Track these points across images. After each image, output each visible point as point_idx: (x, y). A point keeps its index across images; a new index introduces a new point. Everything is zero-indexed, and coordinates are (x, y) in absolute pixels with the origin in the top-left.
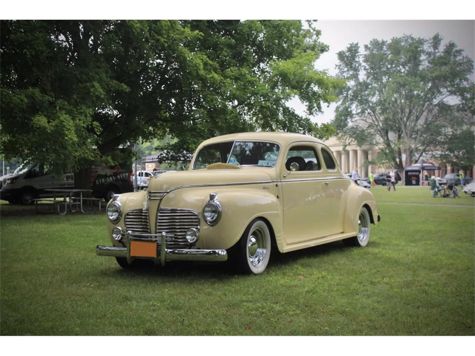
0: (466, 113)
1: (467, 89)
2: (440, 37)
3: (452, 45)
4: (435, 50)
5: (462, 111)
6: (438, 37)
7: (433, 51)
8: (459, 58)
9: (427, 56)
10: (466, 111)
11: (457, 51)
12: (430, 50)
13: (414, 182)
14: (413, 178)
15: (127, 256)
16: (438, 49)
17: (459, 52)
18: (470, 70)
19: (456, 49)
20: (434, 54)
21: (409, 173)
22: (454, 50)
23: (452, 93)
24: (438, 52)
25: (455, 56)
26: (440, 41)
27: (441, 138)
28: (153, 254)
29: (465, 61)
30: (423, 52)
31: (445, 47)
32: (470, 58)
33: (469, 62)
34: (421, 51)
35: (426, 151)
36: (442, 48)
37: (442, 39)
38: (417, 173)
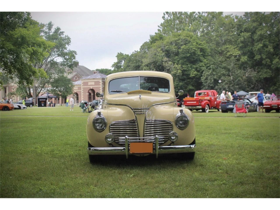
0: (65, 67)
1: (68, 54)
2: (52, 24)
3: (58, 29)
4: (49, 31)
5: (63, 65)
6: (51, 24)
7: (48, 31)
8: (62, 36)
9: (45, 34)
10: (65, 65)
11: (61, 32)
12: (46, 31)
13: (43, 105)
14: (42, 102)
15: (127, 153)
16: (51, 30)
17: (62, 33)
18: (68, 43)
19: (60, 31)
20: (49, 32)
21: (40, 100)
22: (59, 32)
23: (59, 55)
24: (51, 32)
25: (60, 35)
26: (52, 26)
27: (52, 80)
28: (151, 151)
29: (66, 38)
30: (43, 31)
31: (55, 30)
32: (69, 37)
33: (69, 39)
34: (41, 31)
35: (44, 87)
36: (53, 30)
37: (53, 25)
38: (45, 100)
